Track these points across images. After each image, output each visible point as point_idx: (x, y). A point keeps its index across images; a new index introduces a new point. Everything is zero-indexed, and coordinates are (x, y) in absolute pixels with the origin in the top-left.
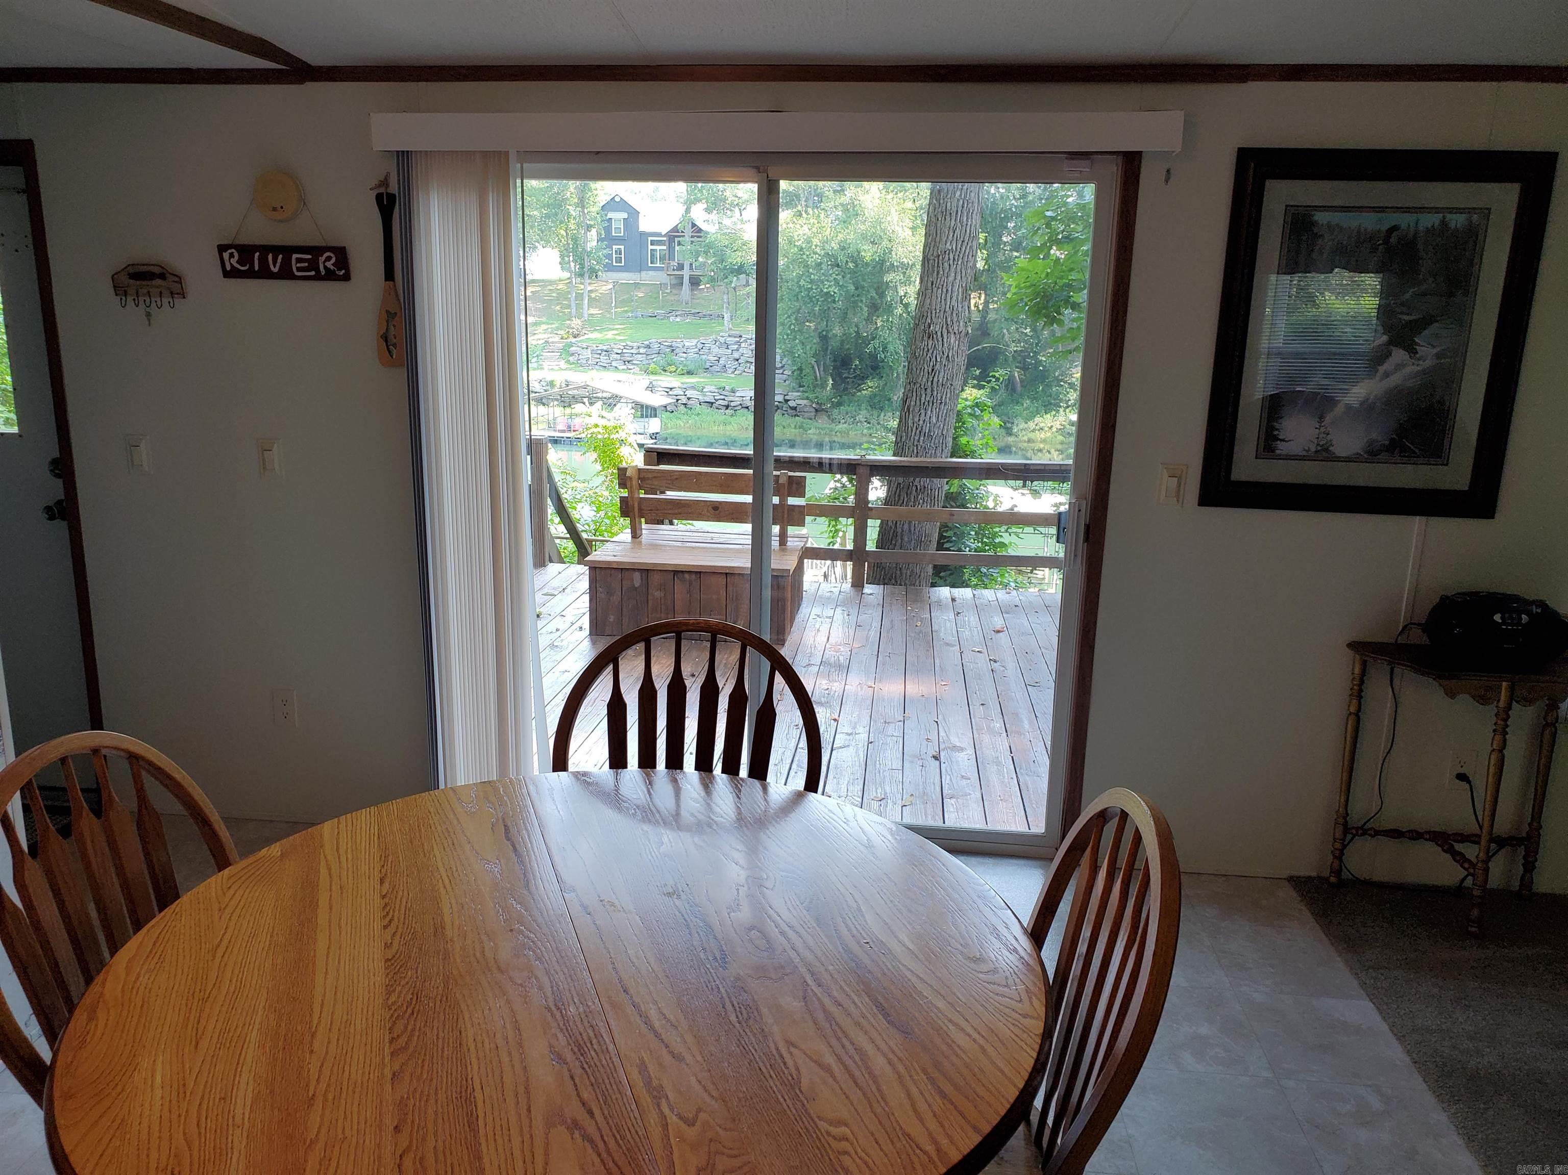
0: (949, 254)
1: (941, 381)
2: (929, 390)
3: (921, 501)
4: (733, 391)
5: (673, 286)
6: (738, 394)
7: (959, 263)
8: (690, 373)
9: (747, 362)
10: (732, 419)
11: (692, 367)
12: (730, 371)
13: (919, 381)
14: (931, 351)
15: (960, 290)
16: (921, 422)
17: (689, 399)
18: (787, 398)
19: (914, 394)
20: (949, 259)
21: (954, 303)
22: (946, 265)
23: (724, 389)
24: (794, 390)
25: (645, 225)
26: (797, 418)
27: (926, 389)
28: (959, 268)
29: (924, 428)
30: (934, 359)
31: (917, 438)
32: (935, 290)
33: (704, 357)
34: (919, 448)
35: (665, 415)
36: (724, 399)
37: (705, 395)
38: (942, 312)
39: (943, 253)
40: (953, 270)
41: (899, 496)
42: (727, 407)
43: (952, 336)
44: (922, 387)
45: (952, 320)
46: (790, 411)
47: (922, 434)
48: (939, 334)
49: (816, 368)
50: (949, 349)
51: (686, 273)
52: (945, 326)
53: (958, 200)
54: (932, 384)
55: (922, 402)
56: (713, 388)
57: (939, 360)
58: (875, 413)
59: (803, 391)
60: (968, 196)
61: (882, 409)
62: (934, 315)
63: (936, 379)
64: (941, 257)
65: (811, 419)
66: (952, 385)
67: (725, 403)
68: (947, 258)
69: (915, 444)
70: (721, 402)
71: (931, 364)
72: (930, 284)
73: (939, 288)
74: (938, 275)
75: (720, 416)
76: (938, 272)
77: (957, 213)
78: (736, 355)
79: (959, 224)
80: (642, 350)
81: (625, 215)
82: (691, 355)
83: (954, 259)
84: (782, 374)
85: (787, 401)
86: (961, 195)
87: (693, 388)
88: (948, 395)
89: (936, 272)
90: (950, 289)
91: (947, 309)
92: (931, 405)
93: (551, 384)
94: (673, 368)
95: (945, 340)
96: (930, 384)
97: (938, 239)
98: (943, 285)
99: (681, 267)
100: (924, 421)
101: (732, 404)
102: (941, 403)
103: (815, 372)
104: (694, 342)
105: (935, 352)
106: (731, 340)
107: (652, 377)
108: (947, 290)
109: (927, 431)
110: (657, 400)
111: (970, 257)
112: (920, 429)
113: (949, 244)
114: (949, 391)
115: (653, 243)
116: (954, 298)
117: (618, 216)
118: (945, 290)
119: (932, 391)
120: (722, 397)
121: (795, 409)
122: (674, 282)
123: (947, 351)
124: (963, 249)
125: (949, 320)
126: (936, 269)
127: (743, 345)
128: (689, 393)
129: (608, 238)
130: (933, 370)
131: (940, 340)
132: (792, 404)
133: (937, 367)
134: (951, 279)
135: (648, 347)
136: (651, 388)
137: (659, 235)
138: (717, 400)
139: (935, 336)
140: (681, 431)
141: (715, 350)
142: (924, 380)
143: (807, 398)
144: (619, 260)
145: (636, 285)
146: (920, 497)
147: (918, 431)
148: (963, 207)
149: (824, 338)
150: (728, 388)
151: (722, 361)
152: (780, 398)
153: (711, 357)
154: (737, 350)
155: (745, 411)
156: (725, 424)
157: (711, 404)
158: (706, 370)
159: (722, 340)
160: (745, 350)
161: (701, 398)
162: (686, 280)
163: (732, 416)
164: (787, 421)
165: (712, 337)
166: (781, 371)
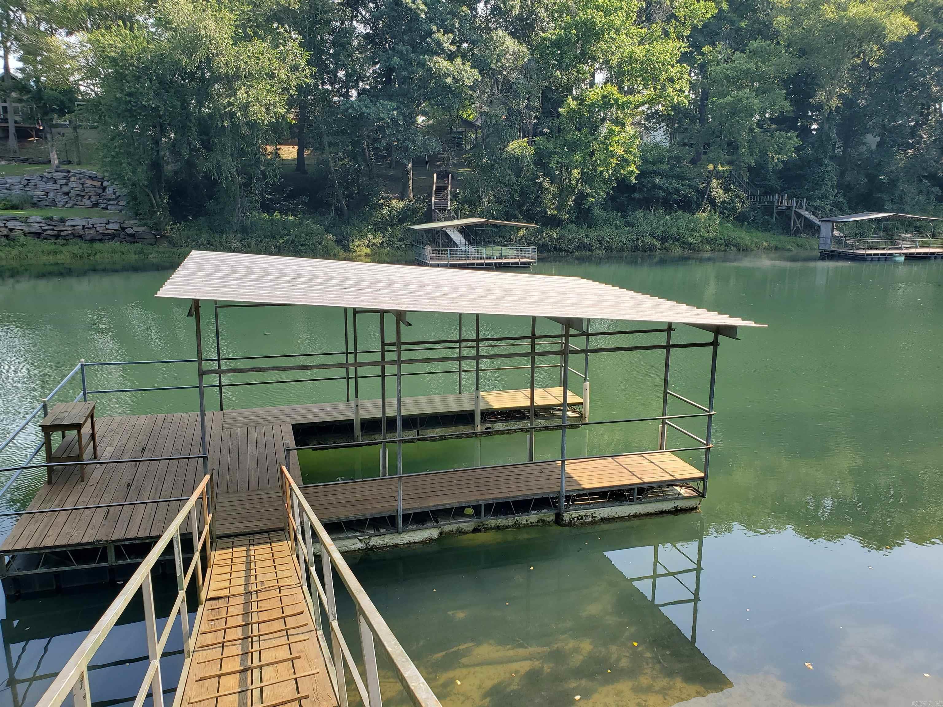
4: (63, 221)
6: (68, 223)
8: (14, 207)
9: (78, 195)
10: (63, 249)
11: (15, 201)
12: (60, 205)
17: (11, 230)
18: (123, 225)
23: (51, 219)
24: (130, 218)
26: (136, 244)
33: (29, 193)
36: (53, 230)
37: (30, 226)
42: (57, 237)
46: (128, 238)
49: (151, 195)
51: (13, 126)
56: (39, 219)
58: (217, 236)
59: (140, 219)
61: (222, 232)
65: (151, 245)
67: (55, 233)
70: (49, 232)
75: (48, 246)
78: (65, 189)
82: (15, 191)
84: (117, 204)
85: (123, 229)
87: (15, 219)
101: (62, 233)
103: (150, 200)
104: (18, 179)
120: (51, 227)
121: (133, 235)
127: (72, 179)
128: (10, 224)
132: (129, 231)
138: (45, 231)
141: (42, 185)
143: (145, 225)
150: (55, 218)
151: (51, 196)
152: (116, 226)
153: (38, 193)
154: (66, 184)
155: (78, 240)
156: (55, 253)
157: (37, 235)
158: (34, 205)
159: (49, 176)
160: (74, 183)
161: (25, 229)
162: (12, 131)
163: (63, 245)
164: (125, 247)
165: (37, 175)
166: (115, 202)
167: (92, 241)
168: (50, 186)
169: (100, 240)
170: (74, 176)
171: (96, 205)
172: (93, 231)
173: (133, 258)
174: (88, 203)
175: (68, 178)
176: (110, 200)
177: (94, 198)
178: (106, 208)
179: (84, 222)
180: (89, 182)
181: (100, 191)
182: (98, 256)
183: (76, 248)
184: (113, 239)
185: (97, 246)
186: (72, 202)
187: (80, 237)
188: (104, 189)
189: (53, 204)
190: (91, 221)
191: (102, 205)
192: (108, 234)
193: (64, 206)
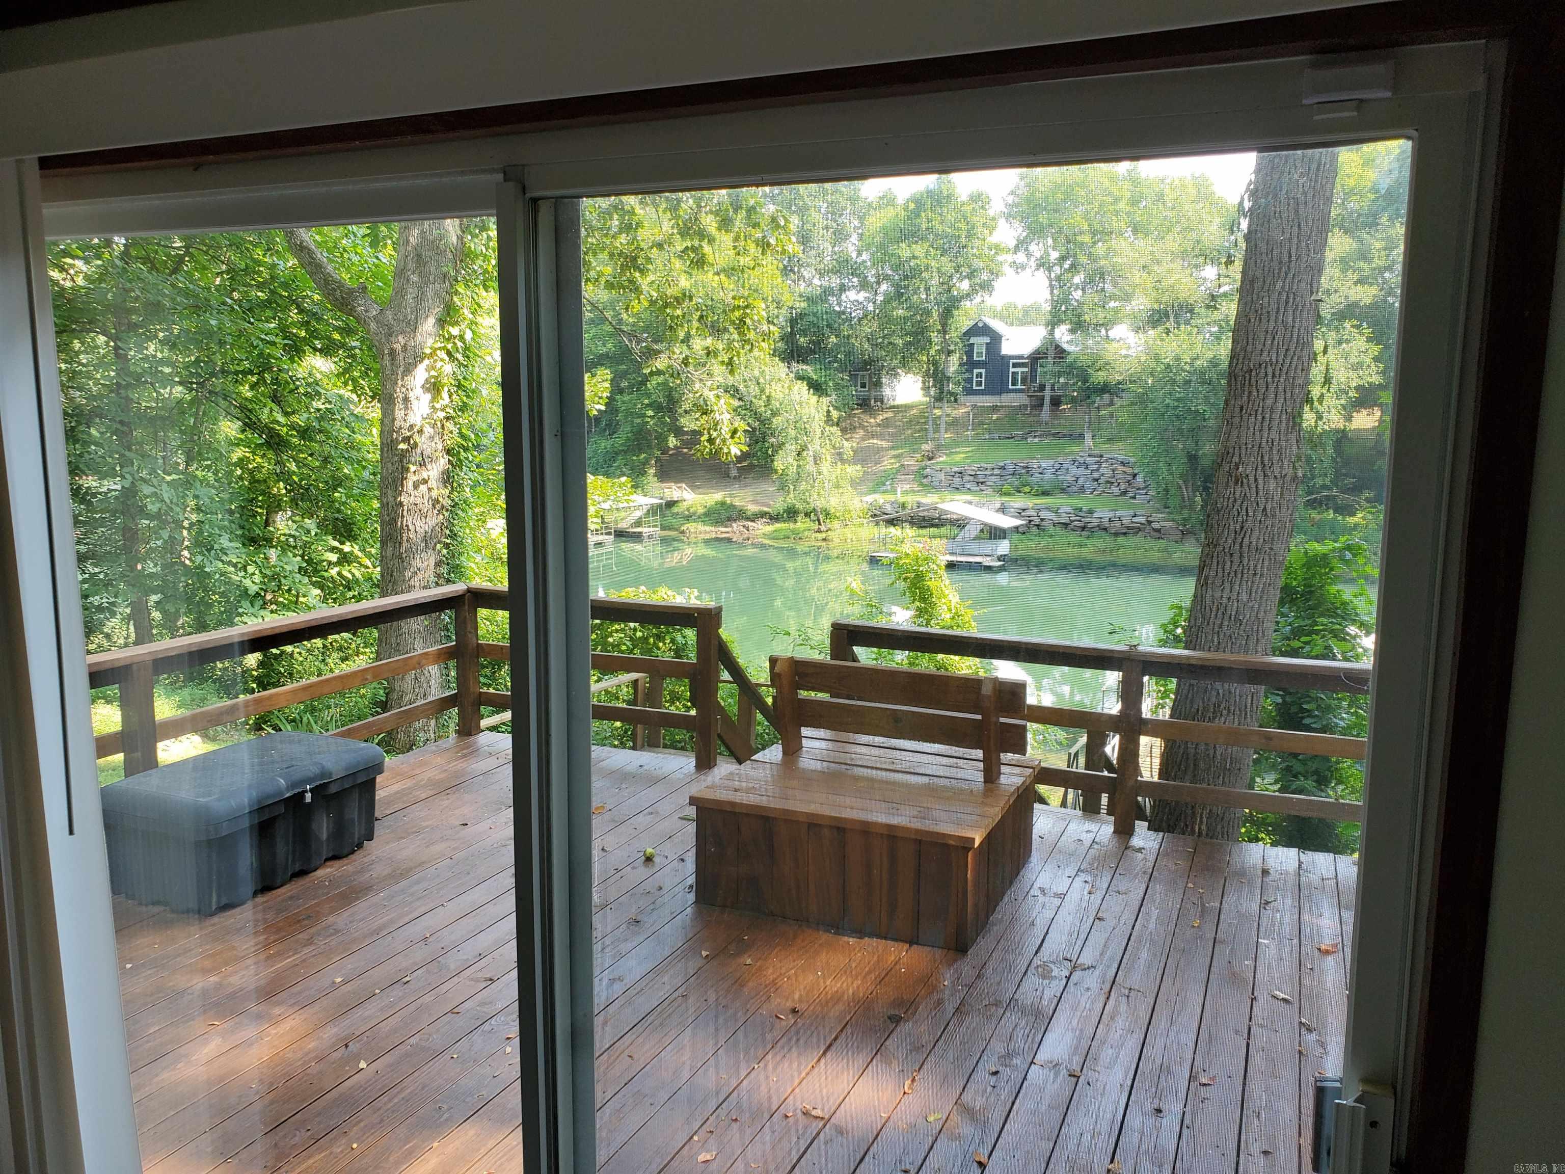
0: (1266, 368)
1: (1254, 543)
2: (1236, 557)
3: (1225, 712)
4: (1091, 512)
5: (1033, 407)
6: (1095, 515)
7: (1282, 380)
8: (1045, 493)
9: (1107, 482)
10: (1088, 542)
11: (1047, 487)
12: (1089, 491)
13: (1221, 542)
14: (1239, 502)
15: (1284, 417)
16: (1225, 601)
17: (1042, 520)
18: (1150, 519)
19: (1215, 561)
20: (1266, 375)
21: (1274, 435)
22: (1261, 382)
23: (1081, 510)
24: (1158, 511)
25: (1007, 349)
26: (1161, 541)
27: (1231, 555)
28: (1281, 389)
29: (1229, 608)
30: (1244, 512)
31: (1218, 622)
32: (1245, 417)
34: (1221, 637)
35: (1016, 537)
36: (1080, 521)
37: (1060, 517)
38: (1256, 449)
39: (1257, 366)
40: (1272, 388)
41: (1192, 702)
42: (1083, 528)
43: (1272, 481)
44: (1226, 550)
45: (1271, 459)
46: (1153, 533)
47: (1226, 617)
48: (1252, 478)
49: (1184, 488)
50: (1267, 499)
51: (1047, 394)
52: (1260, 468)
53: (1280, 293)
54: (1241, 547)
55: (1227, 571)
56: (1068, 509)
57: (1251, 514)
59: (1168, 513)
60: (1295, 287)
62: (1243, 452)
63: (1246, 540)
64: (1253, 374)
65: (1176, 542)
66: (1271, 549)
67: (1081, 524)
68: (1262, 374)
69: (1216, 629)
70: (1076, 523)
71: (1240, 519)
72: (1237, 410)
73: (1251, 415)
74: (1249, 397)
75: (1074, 538)
76: (1250, 393)
77: (1277, 312)
78: (1096, 475)
79: (1281, 326)
80: (996, 472)
81: (988, 340)
82: (1048, 475)
83: (1274, 376)
84: (1146, 494)
85: (1150, 522)
86: (1283, 287)
87: (1048, 509)
88: (1266, 563)
89: (1246, 393)
90: (1267, 416)
91: (1264, 444)
92: (1239, 576)
93: (903, 506)
94: (1027, 489)
95: (1261, 487)
96: (1237, 546)
97: (1250, 348)
98: (1257, 411)
99: (1042, 388)
100: (1229, 598)
101: (1089, 525)
102: (1255, 574)
103: (1183, 493)
104: (1051, 462)
105: (1245, 504)
106: (1090, 460)
107: (1005, 499)
108: (1263, 418)
109: (1233, 613)
110: (1007, 522)
111: (1299, 371)
112: (1222, 609)
113: (1265, 354)
114: (1267, 557)
115: (1015, 365)
116: (1275, 428)
117: (980, 343)
118: (1259, 417)
119: (1241, 556)
120: (1078, 518)
121: (1158, 531)
122: (1034, 403)
123: (1264, 500)
124: (1288, 360)
125: (1266, 458)
126: (1246, 389)
127: (1104, 465)
128: (1043, 514)
129: (970, 364)
130: (1242, 528)
131: (1253, 486)
132: (1155, 525)
133: (1249, 524)
134: (1269, 402)
135: (1003, 468)
136: (1003, 510)
137: (1021, 357)
138: (1073, 521)
139: (1245, 481)
140: (1032, 553)
141: (1074, 470)
142: (1230, 541)
143: (1173, 520)
144: (979, 383)
145: (995, 408)
146: (1222, 706)
147: (1220, 613)
148: (1287, 303)
149: (1193, 458)
150: (1084, 509)
151: (1081, 481)
152: (1142, 520)
153: (1068, 478)
154: (1098, 470)
155: (1103, 533)
156: (1080, 546)
157: (1066, 525)
158: (1063, 490)
159: (1081, 460)
160: (1105, 470)
161: (1056, 520)
162: (1047, 401)
163: (1088, 537)
164: (1150, 543)
165: (1070, 458)
166: (1144, 492)
167: (1116, 534)
168: (1082, 471)
169: (1125, 534)
170: (1107, 461)
171: (1124, 493)
172: (1118, 524)
173: (1155, 556)
174: (1115, 490)
175: (1099, 463)
176: (1139, 489)
177: (1123, 486)
178: (1134, 498)
179: (1111, 514)
180: (1121, 468)
181: (1130, 478)
182: (1120, 552)
183: (1102, 542)
184: (1137, 533)
185: (1121, 540)
186: (1100, 489)
187: (1105, 529)
188: (1135, 476)
189: (1082, 489)
190: (1118, 513)
191: (1131, 494)
192: (1133, 528)
193: (1092, 493)
